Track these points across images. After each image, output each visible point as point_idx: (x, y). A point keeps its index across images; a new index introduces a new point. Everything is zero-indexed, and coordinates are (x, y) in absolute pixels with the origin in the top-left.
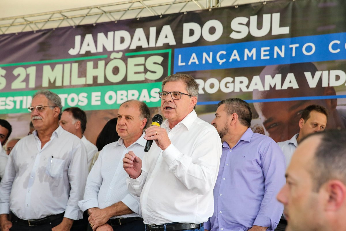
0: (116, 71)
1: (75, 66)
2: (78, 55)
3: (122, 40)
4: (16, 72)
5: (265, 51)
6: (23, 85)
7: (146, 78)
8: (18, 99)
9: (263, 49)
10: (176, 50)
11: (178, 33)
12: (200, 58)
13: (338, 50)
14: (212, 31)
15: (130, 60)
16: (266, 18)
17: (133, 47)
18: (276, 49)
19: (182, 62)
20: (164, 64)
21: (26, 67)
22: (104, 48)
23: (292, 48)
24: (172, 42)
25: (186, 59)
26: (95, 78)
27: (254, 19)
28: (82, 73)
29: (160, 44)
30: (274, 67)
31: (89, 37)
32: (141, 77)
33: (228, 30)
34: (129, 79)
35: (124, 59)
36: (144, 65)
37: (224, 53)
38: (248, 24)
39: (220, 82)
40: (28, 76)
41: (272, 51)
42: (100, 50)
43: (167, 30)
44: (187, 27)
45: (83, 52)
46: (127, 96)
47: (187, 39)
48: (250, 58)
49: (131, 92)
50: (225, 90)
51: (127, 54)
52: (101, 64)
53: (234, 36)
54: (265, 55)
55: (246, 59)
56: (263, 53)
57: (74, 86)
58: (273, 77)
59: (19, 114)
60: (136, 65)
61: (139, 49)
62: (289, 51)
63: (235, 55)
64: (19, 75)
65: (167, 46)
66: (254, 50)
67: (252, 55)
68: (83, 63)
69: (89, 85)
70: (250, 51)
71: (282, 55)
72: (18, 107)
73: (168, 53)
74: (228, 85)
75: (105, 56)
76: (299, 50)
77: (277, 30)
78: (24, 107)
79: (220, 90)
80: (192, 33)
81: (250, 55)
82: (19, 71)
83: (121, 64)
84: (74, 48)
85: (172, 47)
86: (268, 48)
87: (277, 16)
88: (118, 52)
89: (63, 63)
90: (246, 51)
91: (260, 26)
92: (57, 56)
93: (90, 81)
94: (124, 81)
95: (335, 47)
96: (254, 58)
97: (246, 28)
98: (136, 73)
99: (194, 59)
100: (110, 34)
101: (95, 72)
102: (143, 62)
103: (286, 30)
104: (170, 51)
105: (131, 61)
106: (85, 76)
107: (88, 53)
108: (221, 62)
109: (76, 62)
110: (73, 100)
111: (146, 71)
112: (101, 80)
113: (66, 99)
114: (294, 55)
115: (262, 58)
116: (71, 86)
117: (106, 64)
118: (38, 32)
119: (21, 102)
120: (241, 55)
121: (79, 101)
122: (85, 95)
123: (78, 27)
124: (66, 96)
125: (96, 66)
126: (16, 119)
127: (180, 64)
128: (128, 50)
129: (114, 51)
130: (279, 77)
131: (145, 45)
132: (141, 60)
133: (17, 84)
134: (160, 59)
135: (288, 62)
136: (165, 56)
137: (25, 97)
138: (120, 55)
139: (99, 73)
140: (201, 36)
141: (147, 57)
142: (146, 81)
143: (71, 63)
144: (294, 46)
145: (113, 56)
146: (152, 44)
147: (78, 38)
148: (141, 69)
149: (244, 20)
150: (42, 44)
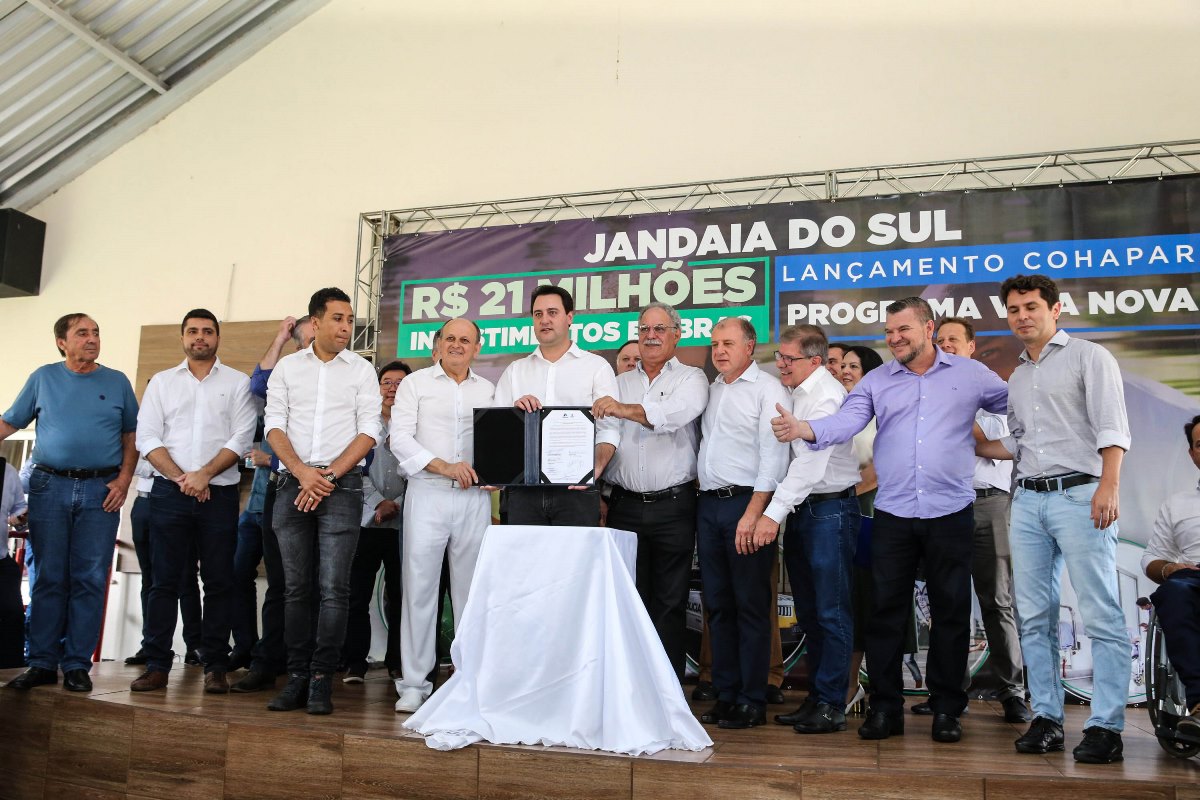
0: (672, 288)
1: (597, 281)
2: (602, 263)
3: (683, 242)
4: (486, 289)
5: (925, 263)
6: (502, 310)
7: (724, 300)
8: (492, 332)
9: (921, 261)
10: (778, 259)
11: (780, 234)
12: (820, 271)
13: (1038, 266)
14: (838, 231)
15: (696, 273)
16: (925, 216)
17: (702, 252)
18: (943, 261)
19: (788, 277)
20: (757, 279)
21: (505, 282)
22: (650, 252)
23: (968, 260)
24: (770, 245)
25: (796, 272)
26: (634, 300)
27: (905, 218)
28: (610, 291)
29: (749, 248)
30: (942, 287)
31: (621, 237)
32: (717, 298)
33: (863, 230)
34: (696, 301)
35: (687, 271)
36: (722, 280)
37: (860, 265)
38: (896, 224)
39: (855, 308)
40: (509, 296)
41: (936, 265)
42: (643, 255)
43: (760, 228)
44: (795, 225)
45: (610, 258)
46: (692, 328)
47: (795, 242)
48: (901, 274)
49: (698, 321)
50: (862, 319)
51: (690, 264)
52: (645, 278)
53: (873, 240)
54: (925, 270)
55: (895, 274)
56: (922, 267)
57: (594, 311)
58: (941, 302)
59: (495, 355)
60: (707, 280)
61: (713, 255)
62: (963, 265)
63: (878, 269)
64: (492, 294)
65: (760, 252)
66: (908, 262)
67: (906, 268)
68: (611, 275)
69: (623, 310)
70: (902, 265)
71: (954, 270)
72: (492, 343)
73: (764, 263)
74: (869, 313)
75: (654, 266)
76: (979, 264)
77: (943, 234)
78: (504, 343)
79: (855, 319)
80: (804, 233)
81: (902, 269)
82: (494, 288)
83: (681, 279)
84: (593, 252)
85: (771, 254)
86: (931, 260)
87: (941, 215)
88: (675, 260)
89: (575, 276)
90: (896, 263)
91: (915, 227)
92: (561, 265)
93: (624, 303)
94: (688, 304)
95: (1032, 261)
96: (909, 273)
97: (894, 230)
98: (706, 292)
99: (809, 272)
100: (661, 233)
101: (634, 290)
102: (721, 276)
103: (957, 235)
104: (767, 260)
105: (699, 275)
106: (616, 296)
107: (620, 261)
108: (855, 278)
109: (597, 274)
110: (593, 332)
111: (725, 289)
112: (644, 302)
113: (580, 332)
114: (971, 270)
115: (922, 273)
116: (588, 310)
117: (654, 278)
118: (524, 226)
119: (499, 337)
120: (888, 268)
121: (604, 334)
122: (617, 325)
123: (601, 220)
124: (580, 326)
125: (635, 281)
126: (490, 364)
127: (785, 279)
128: (693, 257)
129: (668, 258)
130: (949, 302)
131: (722, 249)
132: (717, 273)
133: (488, 309)
134: (749, 272)
135: (963, 281)
136: (759, 267)
137: (505, 330)
138: (679, 264)
139: (642, 291)
140: (820, 238)
141: (726, 268)
142: (725, 304)
143: (589, 276)
144: (971, 259)
145: (665, 266)
146: (736, 248)
147: (601, 238)
148: (718, 285)
149: (890, 218)
150: (533, 246)
